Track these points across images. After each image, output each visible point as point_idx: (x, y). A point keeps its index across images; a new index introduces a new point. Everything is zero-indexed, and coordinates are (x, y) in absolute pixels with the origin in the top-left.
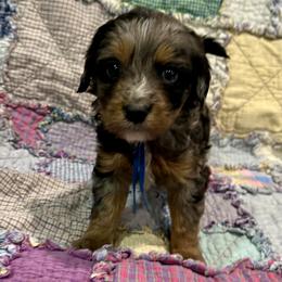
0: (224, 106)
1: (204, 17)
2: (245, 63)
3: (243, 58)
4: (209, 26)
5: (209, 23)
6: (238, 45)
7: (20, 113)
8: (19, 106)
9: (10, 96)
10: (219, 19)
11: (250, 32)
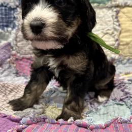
0: (121, 43)
1: (104, 3)
2: (128, 21)
3: (127, 19)
4: (107, 7)
5: (107, 6)
6: (124, 13)
7: (24, 61)
8: (23, 58)
9: (19, 55)
10: (111, 3)
11: (128, 6)
